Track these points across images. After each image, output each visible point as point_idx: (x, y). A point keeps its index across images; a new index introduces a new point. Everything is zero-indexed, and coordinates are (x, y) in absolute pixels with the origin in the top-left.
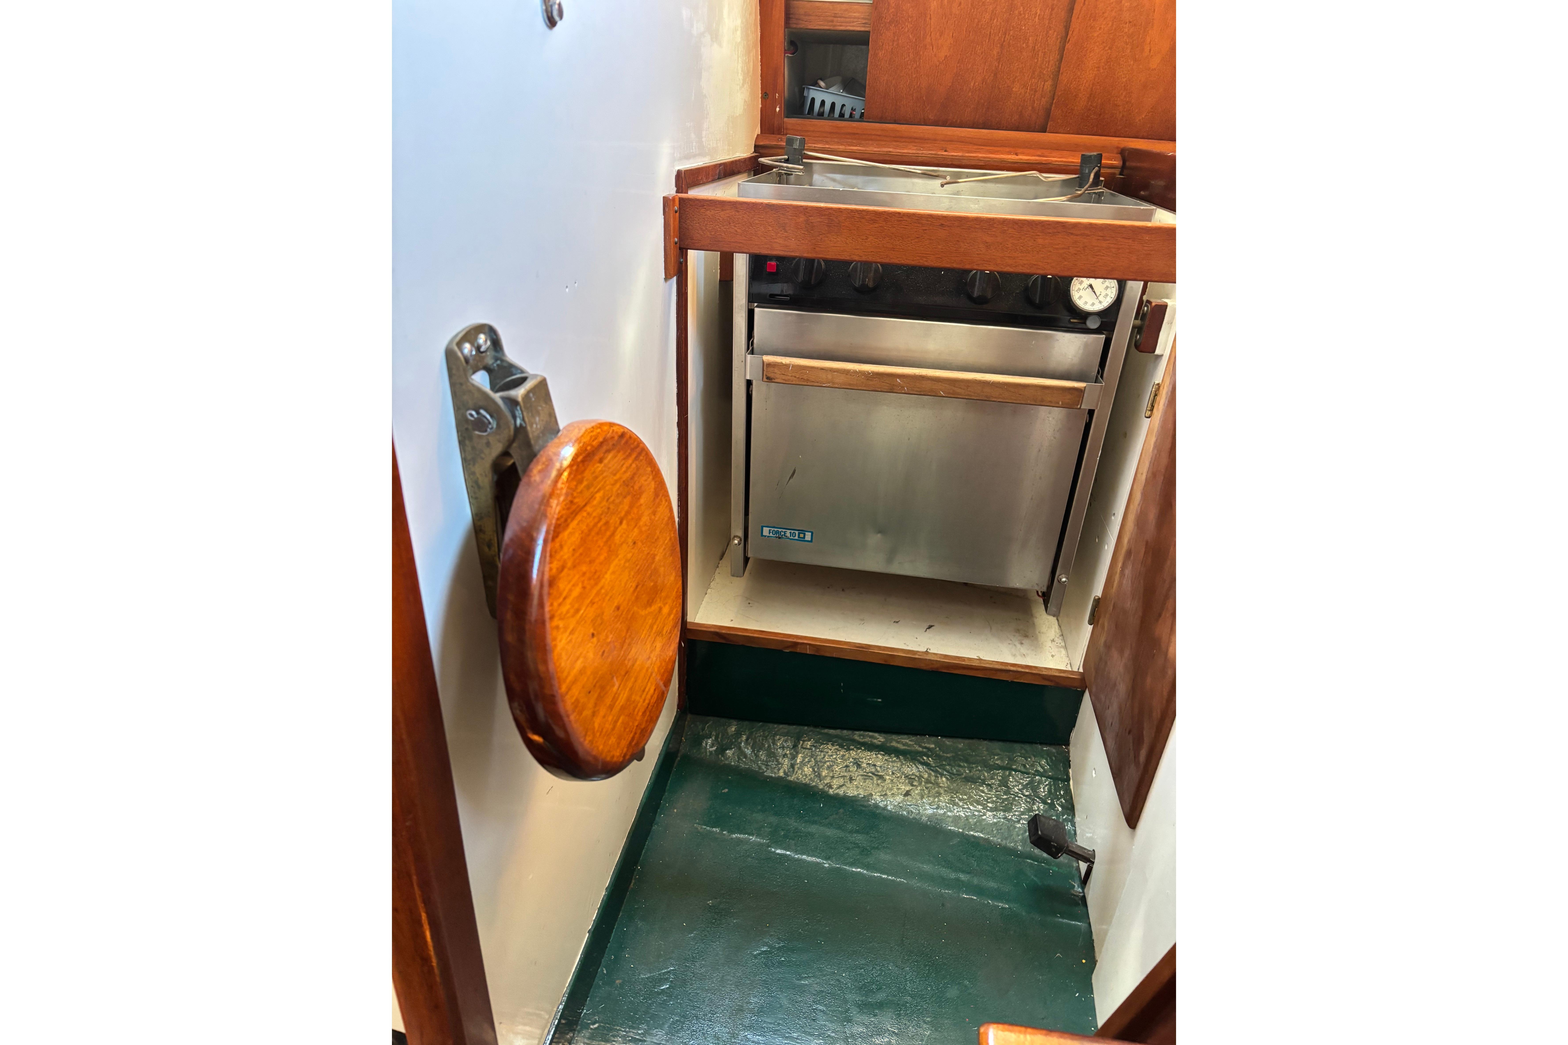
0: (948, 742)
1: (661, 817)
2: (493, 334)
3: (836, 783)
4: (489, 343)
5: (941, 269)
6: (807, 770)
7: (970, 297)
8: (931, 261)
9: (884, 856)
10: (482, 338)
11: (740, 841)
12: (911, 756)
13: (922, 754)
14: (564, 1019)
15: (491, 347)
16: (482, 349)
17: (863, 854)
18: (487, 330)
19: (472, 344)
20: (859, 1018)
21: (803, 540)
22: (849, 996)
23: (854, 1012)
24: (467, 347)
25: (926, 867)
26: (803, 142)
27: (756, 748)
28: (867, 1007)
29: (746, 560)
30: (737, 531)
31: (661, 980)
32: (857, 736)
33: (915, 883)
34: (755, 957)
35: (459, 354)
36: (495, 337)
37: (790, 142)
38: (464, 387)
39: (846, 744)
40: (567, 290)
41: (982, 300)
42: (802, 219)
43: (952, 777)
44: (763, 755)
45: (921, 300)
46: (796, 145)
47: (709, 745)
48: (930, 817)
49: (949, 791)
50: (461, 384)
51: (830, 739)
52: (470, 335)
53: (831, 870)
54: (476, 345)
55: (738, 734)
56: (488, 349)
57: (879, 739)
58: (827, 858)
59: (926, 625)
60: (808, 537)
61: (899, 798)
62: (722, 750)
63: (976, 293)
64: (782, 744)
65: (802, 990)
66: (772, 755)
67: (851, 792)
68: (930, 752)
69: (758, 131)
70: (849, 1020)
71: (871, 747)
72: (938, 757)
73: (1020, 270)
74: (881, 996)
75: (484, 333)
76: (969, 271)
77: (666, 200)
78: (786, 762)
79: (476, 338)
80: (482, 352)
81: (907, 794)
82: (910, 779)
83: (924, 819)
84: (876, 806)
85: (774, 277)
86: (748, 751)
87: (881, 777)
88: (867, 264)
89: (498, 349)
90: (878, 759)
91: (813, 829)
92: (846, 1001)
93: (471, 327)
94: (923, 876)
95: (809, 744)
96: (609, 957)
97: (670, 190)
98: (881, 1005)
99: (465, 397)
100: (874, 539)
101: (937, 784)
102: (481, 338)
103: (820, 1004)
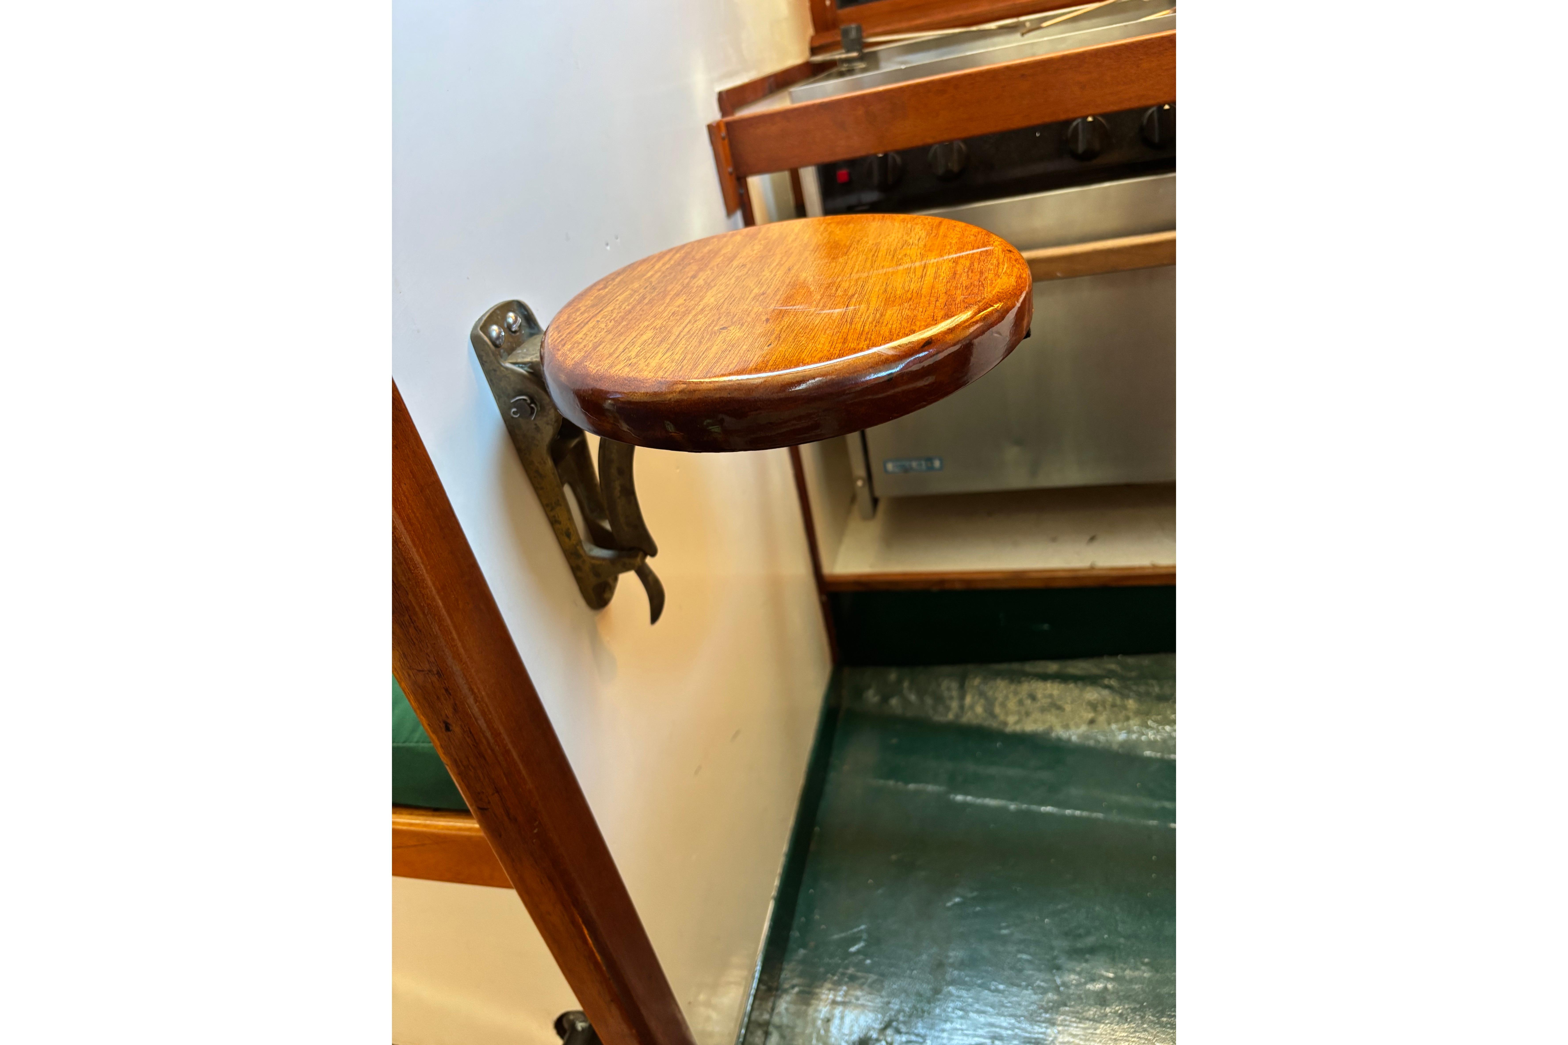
0: (1131, 660)
1: (832, 775)
2: (523, 310)
3: (1011, 719)
4: (520, 320)
5: (1033, 129)
6: (979, 709)
7: (1075, 156)
8: (1018, 122)
9: (1075, 792)
10: (511, 317)
11: (917, 793)
12: (1091, 680)
13: (1103, 677)
14: (764, 984)
15: (524, 324)
16: (514, 328)
17: (1051, 794)
18: (515, 307)
19: (500, 326)
20: (1070, 965)
21: (931, 468)
22: (1056, 943)
23: (1062, 960)
24: (495, 330)
25: (1125, 799)
26: (859, 30)
27: (921, 694)
28: (1078, 954)
29: (875, 501)
30: (859, 470)
31: (854, 940)
32: (1028, 667)
33: (1115, 817)
34: (949, 909)
35: (486, 339)
36: (526, 313)
37: (846, 33)
38: (498, 373)
39: (1015, 678)
40: (608, 248)
41: (1090, 155)
42: (860, 111)
43: (1141, 697)
44: (929, 701)
45: (1019, 172)
46: (853, 34)
47: (872, 697)
48: (1122, 744)
49: (1138, 713)
50: (495, 371)
51: (999, 674)
52: (497, 315)
53: (1019, 813)
54: (506, 325)
55: (900, 681)
56: (520, 326)
57: (1053, 667)
58: (1013, 799)
59: (1088, 538)
60: (937, 464)
61: (1083, 728)
62: (885, 699)
63: (1081, 147)
64: (949, 687)
65: (1004, 940)
66: (939, 699)
67: (1030, 727)
68: (1111, 674)
69: (811, 31)
70: (1059, 968)
71: (1045, 677)
72: (1122, 678)
73: (1126, 105)
74: (1090, 940)
75: (513, 311)
76: (1067, 123)
77: (710, 128)
78: (954, 705)
79: (505, 318)
80: (515, 332)
81: (1092, 722)
82: (1093, 706)
83: (1115, 747)
84: (1059, 739)
85: (848, 187)
86: (913, 697)
87: (1060, 708)
88: (948, 146)
89: (533, 325)
90: (1053, 689)
91: (993, 770)
92: (1052, 948)
93: (495, 307)
94: (1123, 809)
95: (977, 682)
96: (800, 920)
97: (715, 115)
98: (1093, 950)
99: (503, 384)
100: (1012, 453)
101: (1124, 707)
102: (509, 317)
103: (1025, 953)
